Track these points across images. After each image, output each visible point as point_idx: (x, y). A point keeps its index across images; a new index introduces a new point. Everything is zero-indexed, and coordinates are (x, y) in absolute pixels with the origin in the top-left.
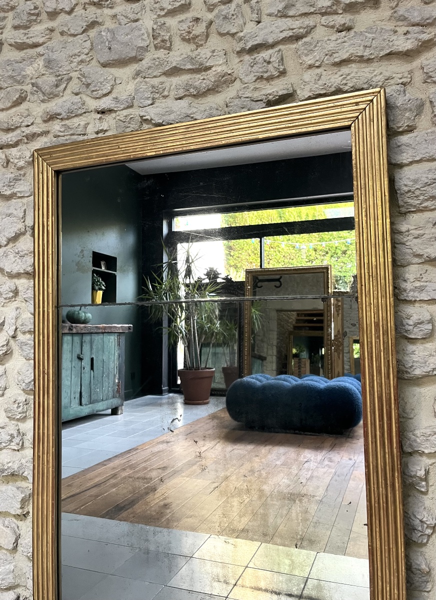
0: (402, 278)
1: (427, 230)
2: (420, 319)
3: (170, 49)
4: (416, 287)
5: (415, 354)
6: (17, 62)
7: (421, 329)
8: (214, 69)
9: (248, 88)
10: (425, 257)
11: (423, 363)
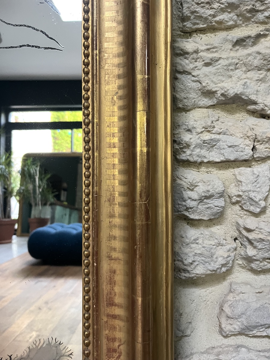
0: (184, 127)
1: (224, 52)
2: (208, 191)
4: (204, 142)
5: (197, 243)
7: (209, 205)
10: (219, 95)
11: (209, 257)
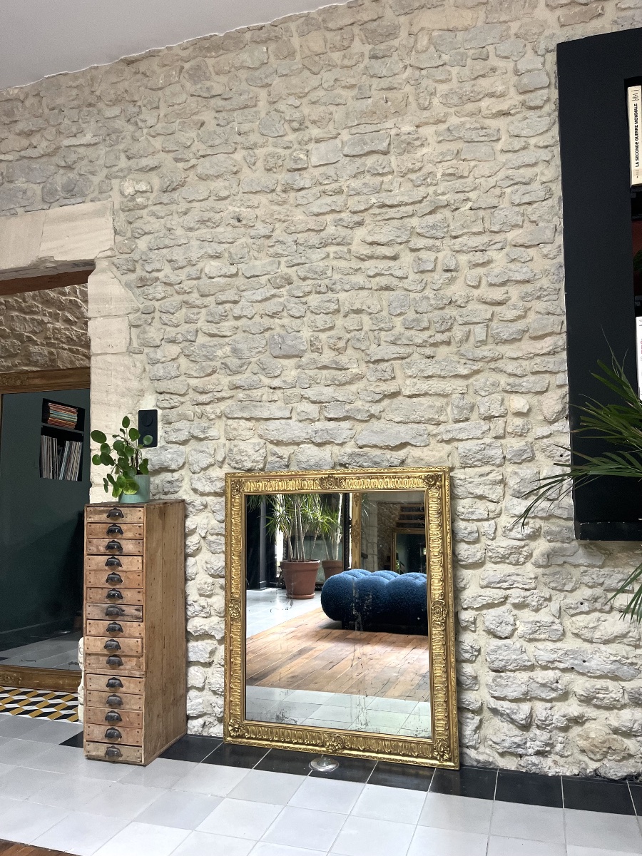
3: (321, 353)
6: (210, 347)
8: (350, 370)
9: (371, 385)
